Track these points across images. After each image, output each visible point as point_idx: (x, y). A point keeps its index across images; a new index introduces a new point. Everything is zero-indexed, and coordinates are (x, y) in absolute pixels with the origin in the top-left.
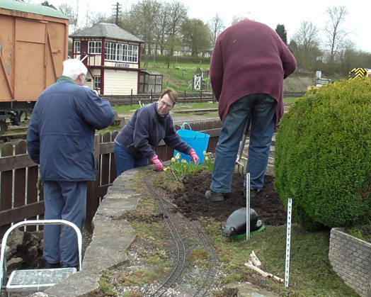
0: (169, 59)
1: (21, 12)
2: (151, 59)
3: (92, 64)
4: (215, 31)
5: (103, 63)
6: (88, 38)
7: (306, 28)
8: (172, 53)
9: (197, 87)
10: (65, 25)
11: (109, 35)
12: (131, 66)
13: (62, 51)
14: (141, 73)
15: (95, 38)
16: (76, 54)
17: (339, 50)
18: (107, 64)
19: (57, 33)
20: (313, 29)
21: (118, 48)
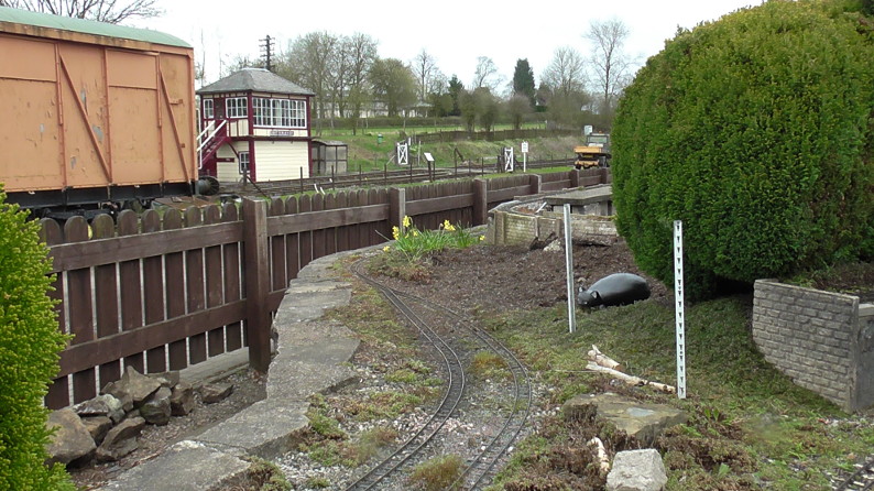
0: (354, 123)
1: (114, 39)
2: (326, 124)
3: (234, 134)
4: (423, 76)
5: (251, 131)
6: (225, 93)
7: (565, 60)
8: (358, 115)
9: (403, 161)
10: (187, 57)
11: (258, 87)
12: (297, 134)
13: (186, 101)
14: (313, 144)
15: (236, 92)
16: (208, 120)
17: (617, 92)
18: (258, 133)
19: (175, 72)
20: (575, 61)
21: (274, 106)
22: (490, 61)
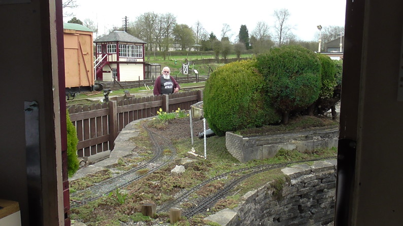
0: (165, 54)
2: (152, 54)
3: (110, 60)
4: (198, 32)
5: (118, 59)
6: (107, 42)
7: (261, 26)
8: (167, 49)
9: (186, 72)
10: (90, 35)
11: (121, 40)
12: (138, 60)
13: (89, 53)
14: (145, 64)
15: (111, 42)
16: (99, 54)
17: (285, 41)
18: (121, 60)
19: (85, 42)
20: (265, 27)
21: (128, 48)
22: (228, 26)
